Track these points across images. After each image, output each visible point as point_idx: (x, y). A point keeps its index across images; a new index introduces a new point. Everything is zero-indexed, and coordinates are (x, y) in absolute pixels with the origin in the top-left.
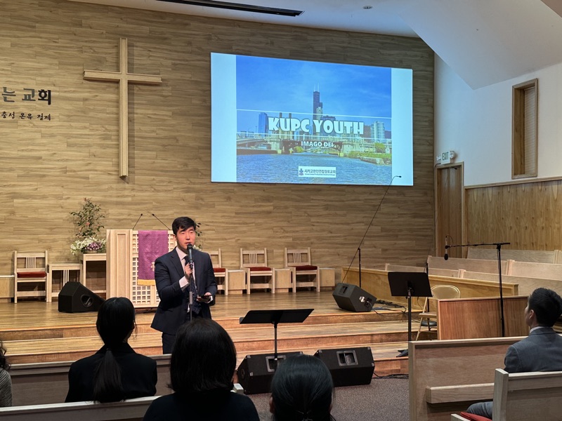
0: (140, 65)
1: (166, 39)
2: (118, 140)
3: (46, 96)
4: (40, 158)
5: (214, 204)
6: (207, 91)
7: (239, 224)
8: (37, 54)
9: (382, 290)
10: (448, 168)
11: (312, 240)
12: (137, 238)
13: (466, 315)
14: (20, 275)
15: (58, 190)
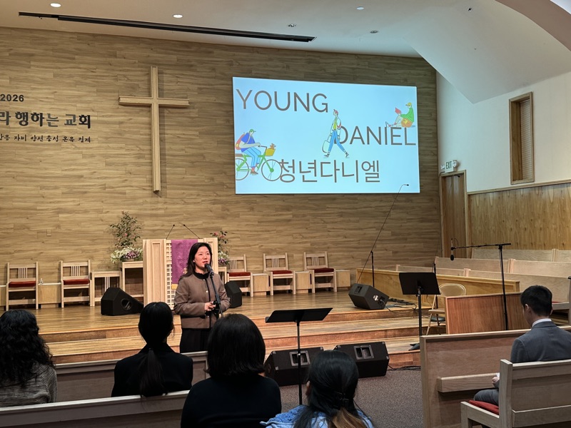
0: (169, 90)
1: (192, 66)
2: (151, 158)
3: (86, 121)
4: (82, 176)
5: (239, 215)
6: (230, 111)
7: (263, 231)
8: (77, 83)
9: (394, 289)
10: (451, 176)
11: (329, 245)
12: (170, 246)
13: (472, 310)
14: (66, 283)
15: (98, 205)
